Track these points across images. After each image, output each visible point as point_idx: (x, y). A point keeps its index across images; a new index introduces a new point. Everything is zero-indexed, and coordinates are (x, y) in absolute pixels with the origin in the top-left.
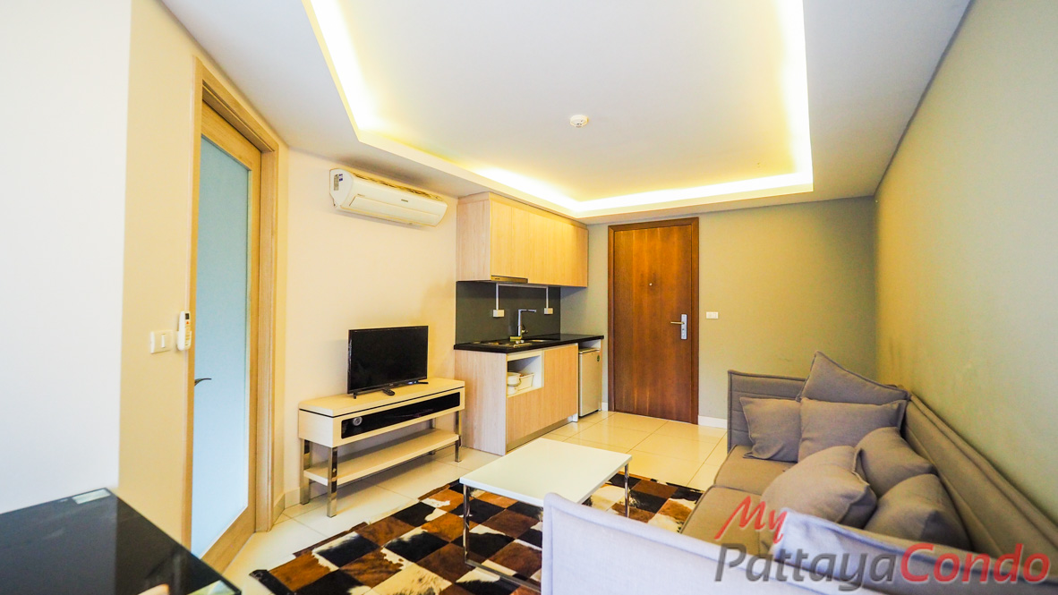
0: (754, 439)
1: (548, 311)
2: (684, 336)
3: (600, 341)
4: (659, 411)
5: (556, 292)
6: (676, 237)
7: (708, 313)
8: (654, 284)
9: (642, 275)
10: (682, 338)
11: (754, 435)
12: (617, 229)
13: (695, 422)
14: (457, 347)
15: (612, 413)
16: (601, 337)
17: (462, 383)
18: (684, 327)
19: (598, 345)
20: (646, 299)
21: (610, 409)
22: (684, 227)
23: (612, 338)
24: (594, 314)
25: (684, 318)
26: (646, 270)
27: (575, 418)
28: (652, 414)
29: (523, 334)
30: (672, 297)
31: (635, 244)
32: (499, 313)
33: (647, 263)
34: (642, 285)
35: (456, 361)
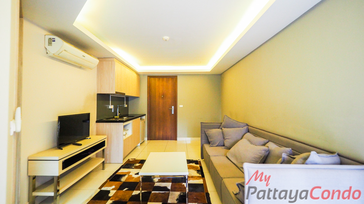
0: (211, 141)
1: (126, 106)
2: (173, 113)
3: (145, 116)
4: (165, 138)
6: (170, 81)
7: (180, 105)
8: (164, 96)
9: (160, 94)
11: (211, 140)
12: (151, 77)
13: (176, 139)
14: (97, 122)
15: (149, 141)
17: (105, 137)
18: (173, 110)
19: (144, 117)
20: (161, 101)
21: (148, 140)
22: (173, 78)
23: (149, 115)
24: (142, 106)
25: (173, 107)
26: (161, 92)
27: (139, 145)
28: (163, 139)
29: (119, 115)
30: (169, 100)
31: (156, 83)
32: (111, 107)
33: (161, 89)
34: (159, 97)
35: (97, 127)
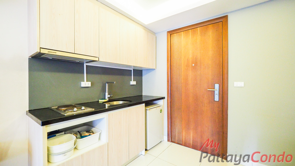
1: (133, 82)
2: (217, 99)
5: (139, 73)
7: (235, 83)
8: (196, 64)
9: (188, 60)
10: (215, 100)
12: (172, 32)
15: (170, 143)
16: (163, 98)
18: (217, 92)
19: (160, 102)
20: (191, 74)
21: (168, 140)
23: (170, 99)
25: (217, 86)
26: (191, 56)
27: (144, 152)
29: (109, 98)
30: (208, 73)
31: (182, 41)
33: (191, 52)
34: (188, 66)
